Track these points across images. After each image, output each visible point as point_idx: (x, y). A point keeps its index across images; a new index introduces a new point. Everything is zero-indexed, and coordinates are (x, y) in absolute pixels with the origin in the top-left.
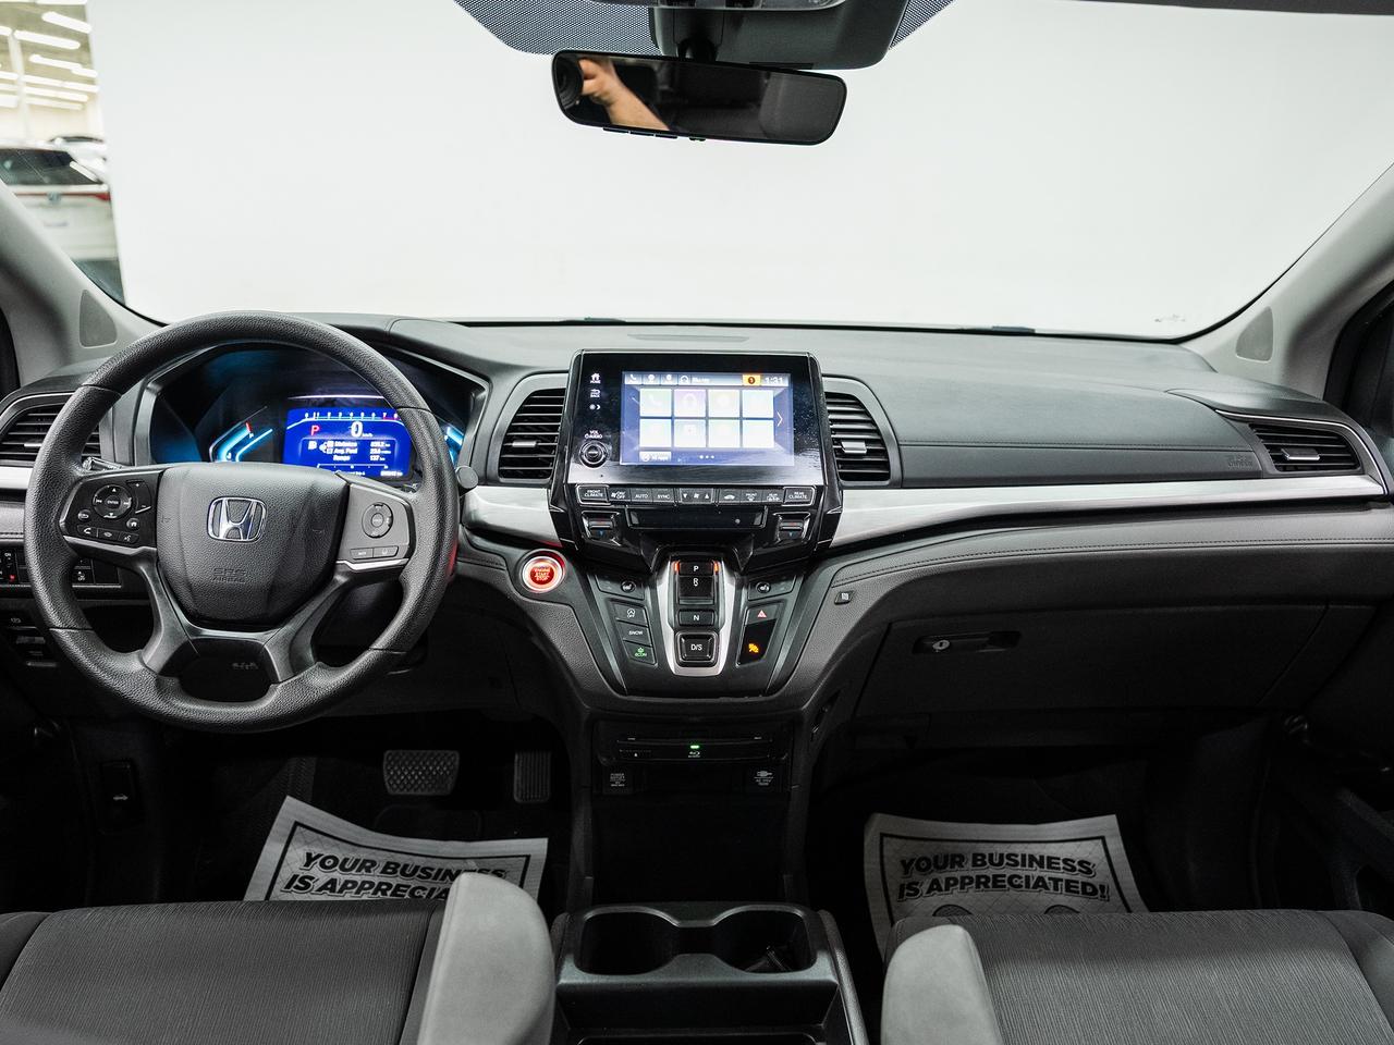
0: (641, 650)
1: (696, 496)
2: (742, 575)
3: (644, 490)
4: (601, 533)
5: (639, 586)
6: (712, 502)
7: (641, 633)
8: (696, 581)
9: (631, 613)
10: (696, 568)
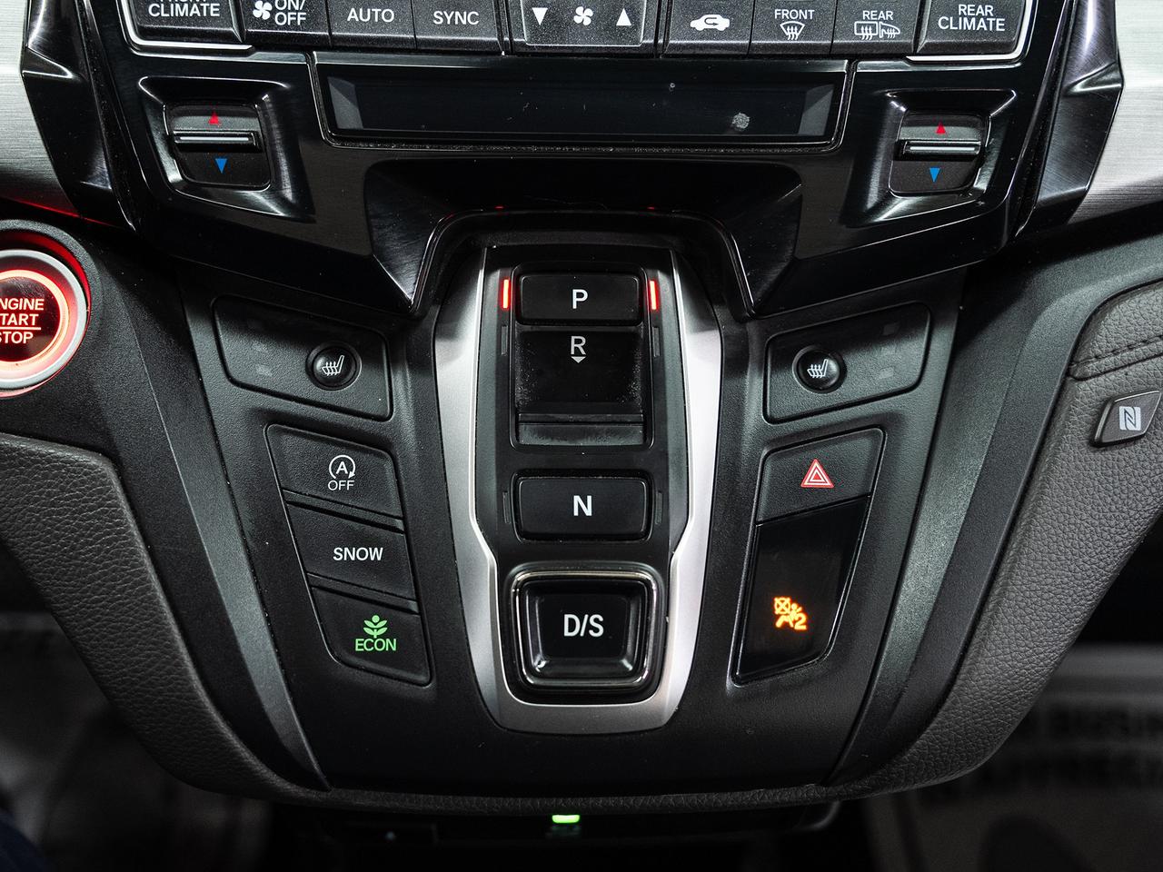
0: (376, 626)
1: (584, 16)
2: (740, 320)
4: (221, 163)
5: (373, 360)
6: (644, 40)
7: (376, 554)
8: (577, 346)
9: (343, 469)
10: (578, 297)
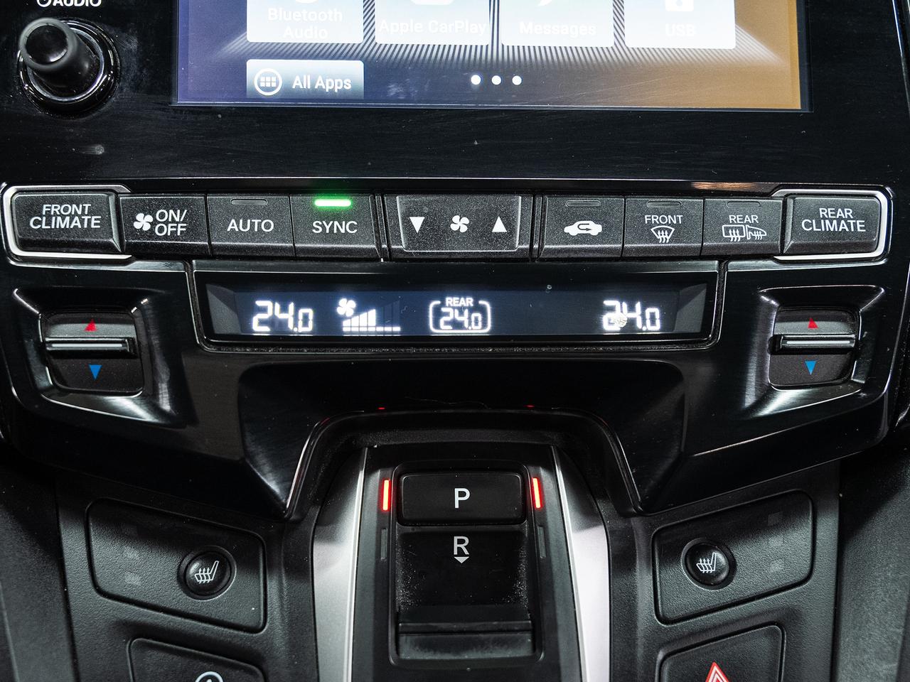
1: (460, 224)
2: (624, 514)
3: (262, 201)
4: (95, 369)
6: (520, 245)
8: (460, 546)
10: (461, 496)
